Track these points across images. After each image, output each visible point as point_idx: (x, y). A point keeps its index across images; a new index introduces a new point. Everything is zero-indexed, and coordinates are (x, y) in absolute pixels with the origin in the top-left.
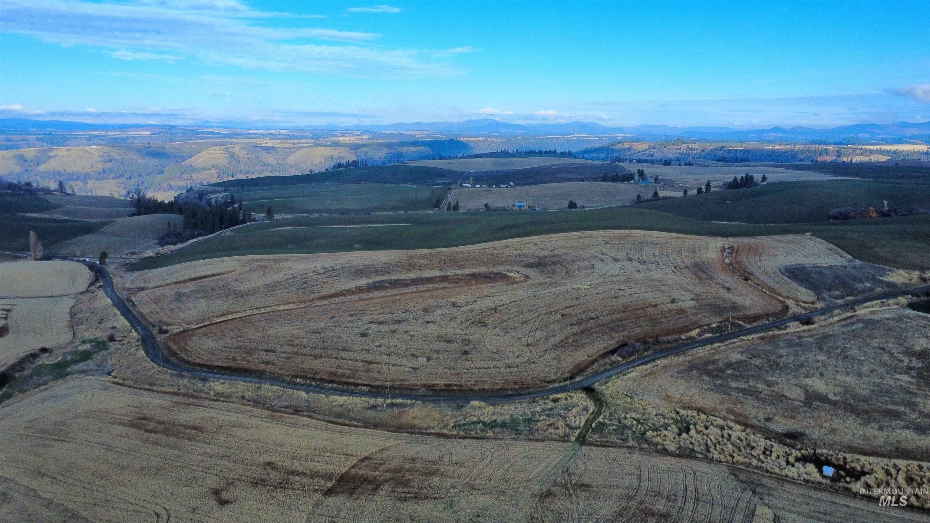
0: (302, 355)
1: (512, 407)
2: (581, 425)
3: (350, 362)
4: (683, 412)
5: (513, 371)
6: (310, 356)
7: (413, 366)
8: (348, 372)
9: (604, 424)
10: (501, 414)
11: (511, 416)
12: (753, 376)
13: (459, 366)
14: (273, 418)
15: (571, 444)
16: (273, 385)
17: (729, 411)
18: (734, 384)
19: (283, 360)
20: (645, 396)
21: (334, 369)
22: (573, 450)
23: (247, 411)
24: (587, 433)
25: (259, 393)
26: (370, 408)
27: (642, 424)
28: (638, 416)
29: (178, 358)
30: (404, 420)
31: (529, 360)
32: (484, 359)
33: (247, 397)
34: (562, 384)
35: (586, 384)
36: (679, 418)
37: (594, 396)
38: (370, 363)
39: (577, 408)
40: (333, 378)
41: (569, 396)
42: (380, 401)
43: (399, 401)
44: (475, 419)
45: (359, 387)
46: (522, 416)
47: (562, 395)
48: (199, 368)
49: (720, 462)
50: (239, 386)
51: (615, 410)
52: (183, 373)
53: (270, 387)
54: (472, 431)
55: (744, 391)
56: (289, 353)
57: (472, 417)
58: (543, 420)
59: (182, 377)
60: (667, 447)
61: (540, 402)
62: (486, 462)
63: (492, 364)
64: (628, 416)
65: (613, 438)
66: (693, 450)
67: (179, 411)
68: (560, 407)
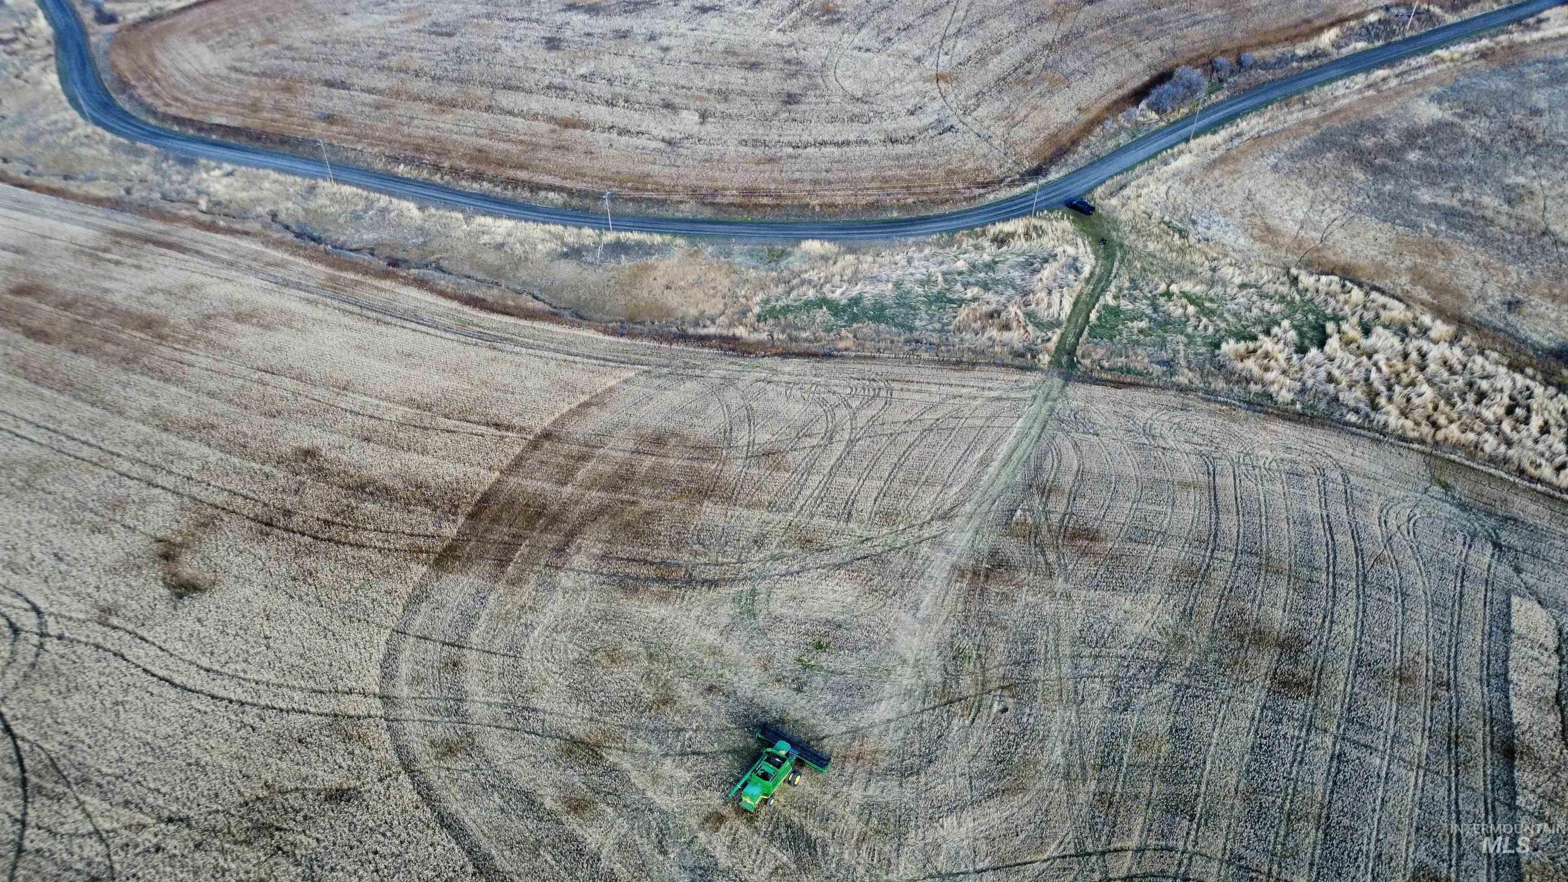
0: (409, 99)
1: (900, 258)
2: (1063, 317)
3: (520, 120)
4: (1307, 280)
5: (900, 152)
6: (430, 100)
7: (667, 136)
8: (514, 149)
9: (1115, 312)
10: (875, 279)
11: (898, 285)
12: (1470, 170)
13: (773, 136)
14: (334, 288)
15: (1038, 376)
16: (345, 183)
17: (1419, 276)
18: (1425, 196)
19: (367, 109)
20: (1215, 227)
21: (484, 141)
22: (1046, 400)
23: (276, 265)
24: (1077, 343)
25: (312, 205)
26: (565, 255)
27: (1210, 313)
28: (1199, 289)
29: (131, 97)
30: (645, 294)
31: (939, 121)
32: (833, 120)
33: (282, 216)
34: (1017, 191)
35: (1075, 190)
36: (1298, 298)
37: (1092, 225)
38: (568, 124)
39: (1055, 265)
40: (482, 168)
41: (1035, 227)
42: (588, 234)
43: (634, 236)
44: (811, 294)
45: (542, 194)
46: (922, 283)
47: (1016, 225)
48: (176, 128)
49: (1403, 438)
50: (266, 185)
51: (1144, 269)
52: (139, 144)
53: (336, 188)
54: (804, 330)
55: (1449, 215)
56: (381, 92)
57: (805, 288)
58: (975, 299)
59: (139, 154)
60: (1273, 389)
61: (964, 245)
62: (838, 448)
63: (851, 132)
64: (1174, 288)
65: (1141, 360)
66: (1336, 399)
67: (117, 263)
68: (1013, 260)
